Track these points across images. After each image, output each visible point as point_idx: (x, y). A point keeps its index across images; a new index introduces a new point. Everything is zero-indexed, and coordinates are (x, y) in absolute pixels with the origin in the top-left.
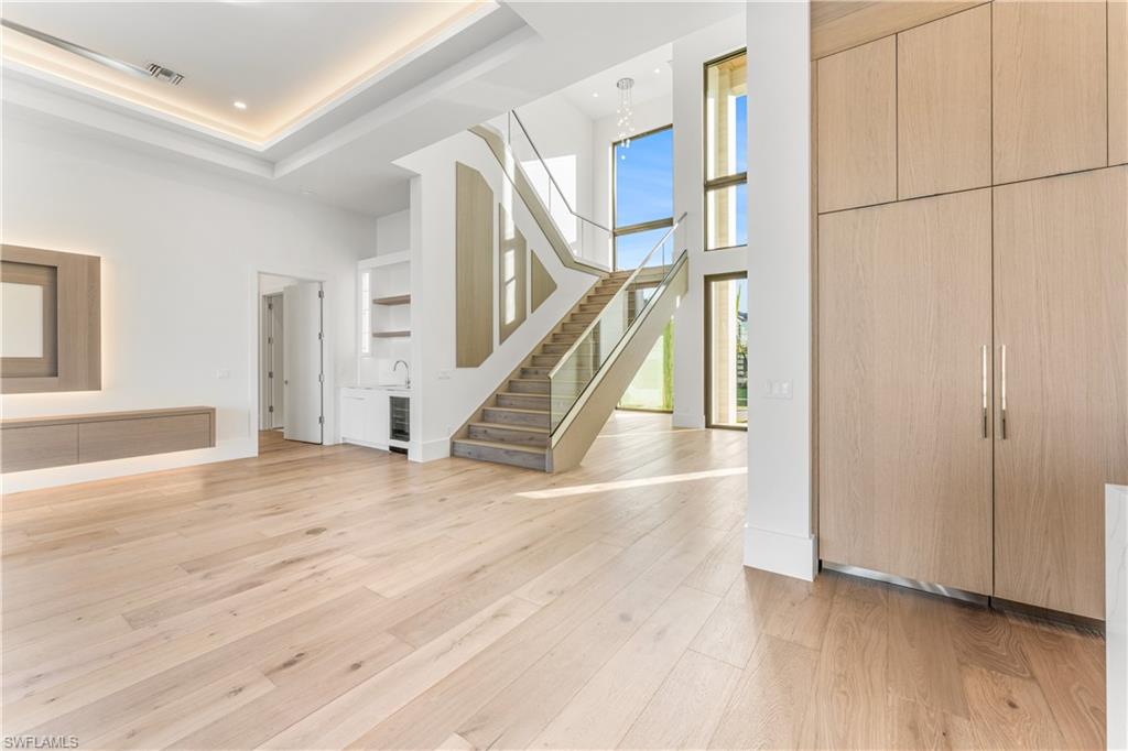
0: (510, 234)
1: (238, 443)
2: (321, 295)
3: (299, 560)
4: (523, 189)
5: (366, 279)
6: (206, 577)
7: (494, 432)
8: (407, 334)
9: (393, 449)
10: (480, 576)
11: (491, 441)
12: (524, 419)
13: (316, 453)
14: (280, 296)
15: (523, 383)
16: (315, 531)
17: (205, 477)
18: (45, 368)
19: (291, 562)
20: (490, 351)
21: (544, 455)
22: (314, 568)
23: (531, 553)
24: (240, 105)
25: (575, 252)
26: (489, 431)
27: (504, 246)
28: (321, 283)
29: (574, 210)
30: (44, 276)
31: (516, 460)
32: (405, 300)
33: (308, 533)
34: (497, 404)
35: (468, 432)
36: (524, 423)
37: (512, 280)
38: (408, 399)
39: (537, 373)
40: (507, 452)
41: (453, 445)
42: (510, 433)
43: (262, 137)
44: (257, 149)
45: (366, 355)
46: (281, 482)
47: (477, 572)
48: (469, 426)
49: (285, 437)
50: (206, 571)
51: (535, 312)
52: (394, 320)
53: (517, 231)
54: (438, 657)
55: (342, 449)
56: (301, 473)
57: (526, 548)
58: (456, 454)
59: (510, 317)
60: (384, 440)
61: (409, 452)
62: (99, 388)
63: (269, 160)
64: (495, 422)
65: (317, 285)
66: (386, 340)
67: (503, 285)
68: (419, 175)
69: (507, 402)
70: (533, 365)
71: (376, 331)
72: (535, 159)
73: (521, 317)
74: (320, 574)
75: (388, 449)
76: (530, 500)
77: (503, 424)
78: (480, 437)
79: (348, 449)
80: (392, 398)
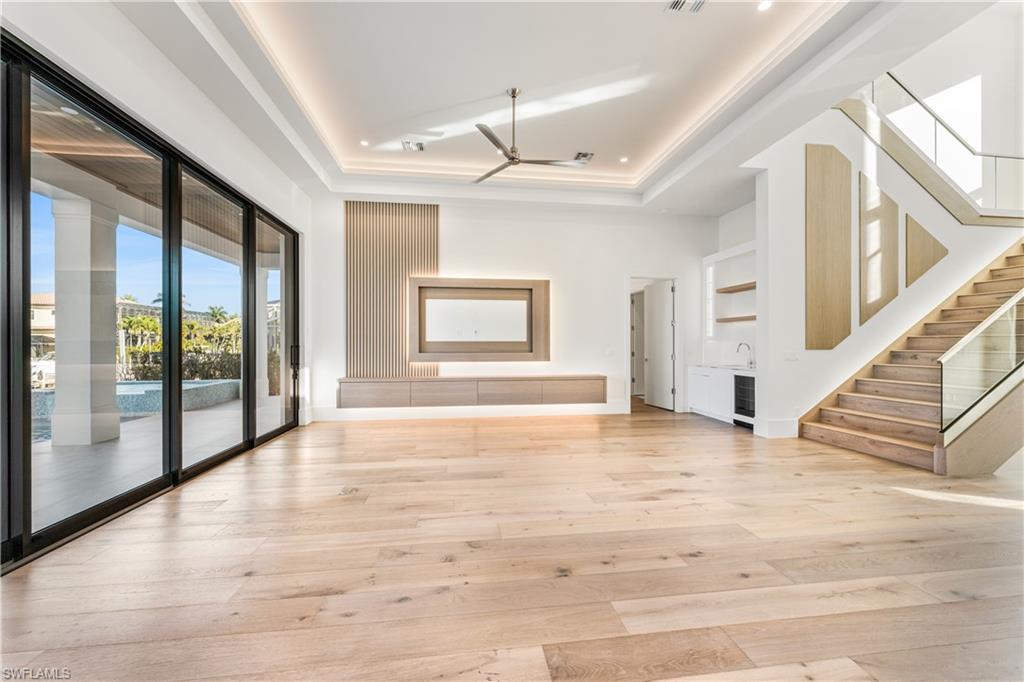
0: (874, 200)
1: (619, 402)
2: (673, 290)
3: (681, 491)
4: (895, 148)
5: (710, 271)
6: (624, 485)
7: (854, 419)
8: (753, 318)
9: (738, 423)
10: (854, 550)
11: (848, 428)
12: (897, 409)
13: (669, 417)
14: (641, 293)
15: (892, 369)
16: (687, 474)
17: (600, 423)
18: (528, 348)
19: (676, 491)
20: (847, 332)
21: (932, 453)
22: (693, 499)
23: (922, 548)
24: (624, 160)
25: (979, 202)
26: (845, 416)
27: (865, 217)
28: (673, 280)
29: (978, 149)
30: (526, 294)
31: (886, 453)
32: (751, 287)
33: (682, 474)
34: (856, 390)
35: (820, 416)
36: (898, 413)
37: (875, 254)
38: (753, 378)
39: (915, 357)
40: (873, 442)
41: (802, 427)
42: (877, 422)
43: (634, 178)
44: (631, 187)
45: (710, 339)
46: (652, 435)
47: (851, 545)
48: (821, 410)
49: (646, 402)
50: (624, 482)
51: (912, 286)
52: (737, 306)
53: (884, 197)
54: (819, 598)
55: (690, 417)
56: (664, 431)
57: (912, 541)
58: (805, 435)
59: (875, 294)
60: (729, 414)
61: (755, 427)
62: (549, 360)
63: (639, 194)
64: (853, 409)
65: (670, 282)
66: (728, 324)
67: (863, 261)
68: (765, 170)
69: (870, 388)
70: (908, 348)
71: (719, 318)
72: (908, 104)
73: (891, 293)
74: (700, 505)
75: (732, 422)
76: (914, 497)
77: (867, 412)
78: (834, 422)
79: (695, 418)
80: (737, 377)
